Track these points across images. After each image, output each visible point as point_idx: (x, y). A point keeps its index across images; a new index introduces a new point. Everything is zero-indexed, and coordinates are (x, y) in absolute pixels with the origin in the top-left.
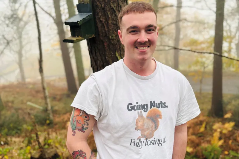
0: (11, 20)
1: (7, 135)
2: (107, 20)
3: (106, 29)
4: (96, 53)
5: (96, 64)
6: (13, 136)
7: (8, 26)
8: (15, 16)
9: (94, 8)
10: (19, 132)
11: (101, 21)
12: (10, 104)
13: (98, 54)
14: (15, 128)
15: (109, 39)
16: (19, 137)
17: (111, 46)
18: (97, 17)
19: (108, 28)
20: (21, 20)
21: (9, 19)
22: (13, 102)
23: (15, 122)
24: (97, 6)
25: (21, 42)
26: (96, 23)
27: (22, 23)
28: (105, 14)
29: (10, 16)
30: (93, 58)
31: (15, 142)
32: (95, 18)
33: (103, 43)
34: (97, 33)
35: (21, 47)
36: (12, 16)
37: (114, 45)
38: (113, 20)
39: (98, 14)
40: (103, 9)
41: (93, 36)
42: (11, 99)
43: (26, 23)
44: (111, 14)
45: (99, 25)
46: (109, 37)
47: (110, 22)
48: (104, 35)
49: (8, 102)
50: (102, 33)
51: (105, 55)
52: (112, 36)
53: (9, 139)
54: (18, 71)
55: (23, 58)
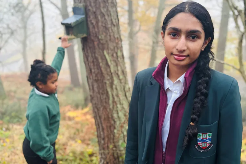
0: (17, 9)
1: (9, 122)
2: (97, 22)
3: (96, 30)
4: (87, 50)
5: (87, 60)
6: (15, 123)
7: (13, 15)
8: (20, 5)
9: (86, 12)
10: (20, 120)
11: (92, 23)
12: (12, 94)
13: (89, 51)
14: (17, 116)
15: (99, 40)
16: (20, 125)
17: (100, 46)
18: (89, 19)
19: (98, 29)
20: (26, 9)
21: (14, 7)
22: (15, 92)
23: (17, 111)
24: (89, 10)
25: (25, 32)
26: (87, 24)
27: (27, 13)
28: (96, 17)
29: (15, 5)
30: (85, 54)
31: (16, 129)
32: (87, 21)
33: (93, 41)
34: (89, 33)
35: (26, 37)
36: (17, 5)
37: (103, 44)
38: (102, 22)
39: (90, 17)
40: (95, 13)
41: (85, 35)
42: (13, 88)
43: (31, 13)
44: (101, 18)
45: (91, 27)
46: (98, 38)
47: (100, 24)
48: (95, 35)
49: (10, 91)
50: (93, 33)
51: (95, 53)
52: (101, 37)
53: (11, 126)
54: (22, 61)
55: (27, 49)
